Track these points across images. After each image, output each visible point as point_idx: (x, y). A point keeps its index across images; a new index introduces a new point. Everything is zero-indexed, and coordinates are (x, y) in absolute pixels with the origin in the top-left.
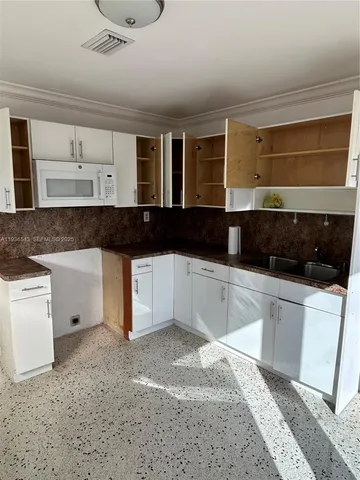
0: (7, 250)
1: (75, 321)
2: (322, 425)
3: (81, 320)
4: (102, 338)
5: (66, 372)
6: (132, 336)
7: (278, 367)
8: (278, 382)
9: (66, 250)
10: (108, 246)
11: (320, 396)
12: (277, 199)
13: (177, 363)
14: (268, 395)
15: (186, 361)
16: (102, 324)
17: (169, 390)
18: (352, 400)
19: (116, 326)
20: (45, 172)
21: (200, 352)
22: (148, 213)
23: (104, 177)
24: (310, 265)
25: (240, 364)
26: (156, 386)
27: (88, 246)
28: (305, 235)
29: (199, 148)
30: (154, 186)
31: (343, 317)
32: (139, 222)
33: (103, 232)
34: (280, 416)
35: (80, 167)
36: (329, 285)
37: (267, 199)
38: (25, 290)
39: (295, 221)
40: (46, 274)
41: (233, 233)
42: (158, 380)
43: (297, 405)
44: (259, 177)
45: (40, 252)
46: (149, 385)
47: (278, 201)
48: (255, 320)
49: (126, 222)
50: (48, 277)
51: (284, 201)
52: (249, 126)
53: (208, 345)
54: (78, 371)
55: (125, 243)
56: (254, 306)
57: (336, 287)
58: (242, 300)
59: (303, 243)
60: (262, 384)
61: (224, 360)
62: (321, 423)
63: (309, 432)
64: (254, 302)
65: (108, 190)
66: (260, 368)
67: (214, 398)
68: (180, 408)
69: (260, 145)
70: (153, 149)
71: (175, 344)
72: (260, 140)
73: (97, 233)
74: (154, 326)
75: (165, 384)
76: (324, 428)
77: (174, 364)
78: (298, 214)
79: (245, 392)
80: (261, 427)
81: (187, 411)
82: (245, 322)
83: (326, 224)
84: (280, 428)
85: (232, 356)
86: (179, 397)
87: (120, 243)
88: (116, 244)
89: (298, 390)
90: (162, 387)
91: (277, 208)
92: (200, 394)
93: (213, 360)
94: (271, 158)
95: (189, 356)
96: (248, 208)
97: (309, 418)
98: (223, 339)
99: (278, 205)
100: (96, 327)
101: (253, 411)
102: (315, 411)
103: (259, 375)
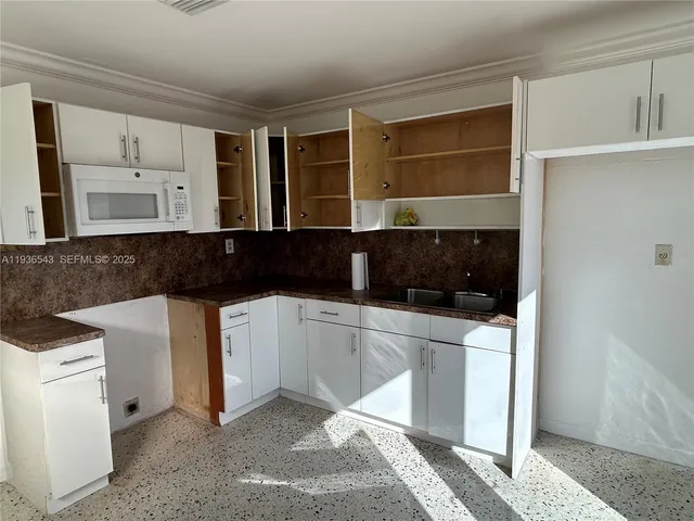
0: (20, 306)
1: (132, 408)
2: (500, 494)
3: (141, 405)
4: (177, 428)
5: (132, 484)
6: (224, 419)
7: (435, 432)
8: (436, 451)
9: (114, 301)
10: (176, 290)
11: (490, 459)
12: (411, 215)
13: (297, 447)
14: (427, 469)
15: (308, 443)
16: (173, 408)
17: (294, 485)
18: (526, 459)
19: (197, 409)
20: (84, 183)
21: (326, 428)
22: (232, 241)
23: (172, 190)
24: (460, 295)
25: (382, 436)
26: (276, 483)
27: (146, 293)
28: (448, 259)
29: (302, 150)
30: (241, 202)
31: (513, 354)
32: (219, 254)
33: (168, 272)
34: (449, 493)
35: (138, 175)
36: (493, 317)
37: (398, 215)
38: (65, 363)
39: (437, 241)
40: (97, 337)
41: (358, 261)
42: (276, 475)
43: (465, 476)
44: (388, 186)
45: (74, 306)
46: (266, 482)
47: (412, 217)
48: (399, 373)
49: (200, 256)
50: (100, 340)
51: (420, 216)
52: (374, 120)
53: (334, 417)
54: (153, 480)
55: (200, 285)
56: (398, 356)
57: (502, 318)
58: (379, 348)
59: (448, 268)
60: (417, 456)
61: (361, 434)
62: (498, 491)
63: (487, 505)
64: (397, 349)
65: (180, 208)
66: (410, 437)
67: (359, 485)
68: (318, 506)
69: (387, 144)
70: (237, 150)
71: (288, 422)
72: (387, 138)
73: (159, 272)
74: (254, 401)
75: (287, 477)
76: (504, 497)
77: (294, 449)
78: (440, 231)
79: (398, 470)
80: (429, 510)
81: (328, 508)
82: (384, 379)
83: (476, 242)
84: (452, 507)
85: (370, 427)
86: (312, 492)
87: (193, 287)
88: (188, 288)
89: (463, 458)
90: (285, 483)
91: (412, 225)
92: (340, 483)
93: (346, 435)
94: (400, 162)
95: (313, 435)
96: (377, 228)
97: (484, 488)
98: (356, 406)
99: (414, 222)
100: (164, 414)
101: (415, 491)
102: (489, 479)
103: (410, 447)
